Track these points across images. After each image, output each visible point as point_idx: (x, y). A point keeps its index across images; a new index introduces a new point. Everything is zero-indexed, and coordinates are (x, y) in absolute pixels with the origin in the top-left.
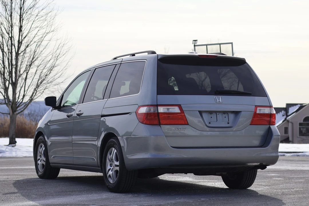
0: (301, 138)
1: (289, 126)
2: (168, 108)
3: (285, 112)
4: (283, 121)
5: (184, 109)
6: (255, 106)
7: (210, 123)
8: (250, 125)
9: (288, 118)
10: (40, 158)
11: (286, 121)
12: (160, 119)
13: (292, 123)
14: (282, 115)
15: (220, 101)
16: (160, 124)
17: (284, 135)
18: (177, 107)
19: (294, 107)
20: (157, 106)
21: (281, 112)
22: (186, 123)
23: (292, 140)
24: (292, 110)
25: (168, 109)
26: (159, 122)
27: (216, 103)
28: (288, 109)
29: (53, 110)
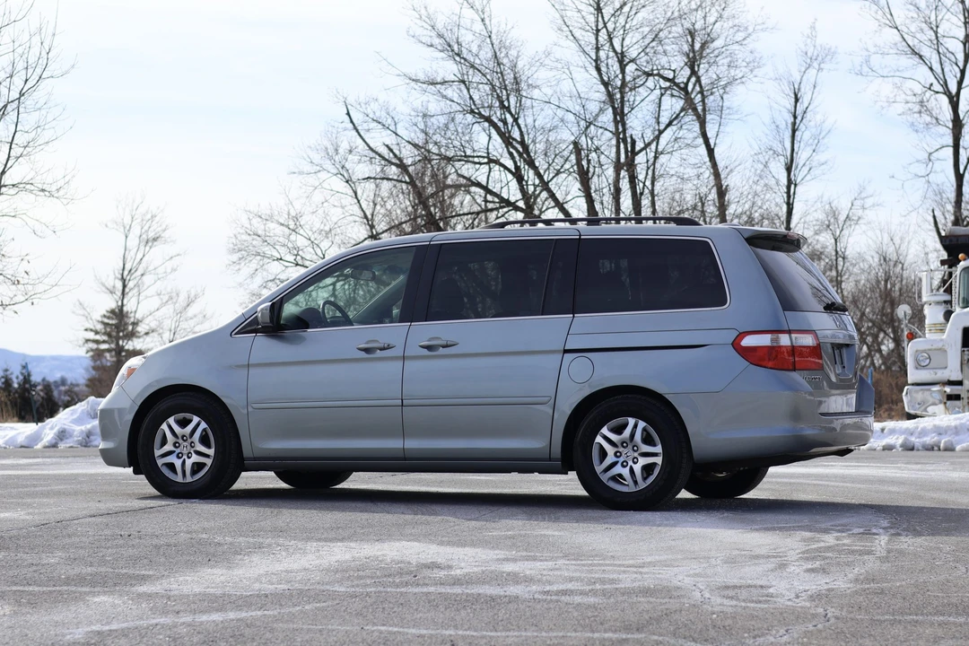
10: (173, 449)
16: (794, 368)
18: (811, 335)
20: (790, 332)
26: (795, 363)
29: (236, 334)
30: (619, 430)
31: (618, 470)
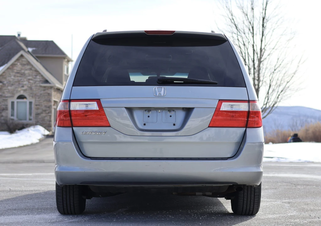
2: (87, 105)
5: (103, 105)
6: (219, 100)
7: (145, 124)
8: (209, 127)
15: (160, 94)
16: (72, 126)
18: (95, 102)
20: (70, 101)
22: (106, 124)
26: (72, 122)
27: (155, 97)
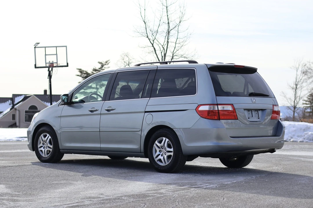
0: (27, 123)
1: (16, 113)
3: (11, 102)
4: (11, 109)
5: (235, 108)
6: (273, 105)
7: (249, 118)
8: (271, 119)
9: (15, 107)
10: (43, 145)
11: (13, 109)
12: (220, 115)
13: (19, 111)
14: (9, 104)
15: (254, 101)
16: (219, 119)
17: (12, 120)
18: (230, 106)
19: (20, 97)
20: (217, 105)
21: (8, 101)
22: (236, 118)
23: (19, 125)
24: (17, 100)
25: (223, 107)
26: (219, 117)
28: (15, 99)
29: (60, 105)
30: (160, 142)
31: (160, 157)
